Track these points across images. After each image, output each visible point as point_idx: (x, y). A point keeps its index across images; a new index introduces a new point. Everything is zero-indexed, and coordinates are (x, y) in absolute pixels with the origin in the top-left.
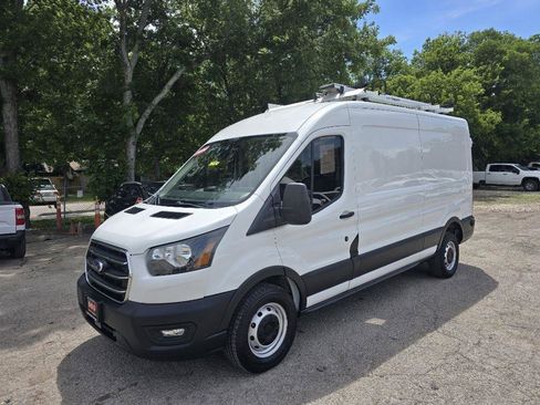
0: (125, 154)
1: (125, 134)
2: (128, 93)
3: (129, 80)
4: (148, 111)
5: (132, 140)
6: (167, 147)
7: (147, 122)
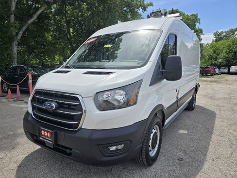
0: (11, 50)
1: (11, 39)
2: (13, 16)
3: (13, 8)
4: (24, 28)
5: (15, 43)
6: (35, 48)
7: (24, 33)
